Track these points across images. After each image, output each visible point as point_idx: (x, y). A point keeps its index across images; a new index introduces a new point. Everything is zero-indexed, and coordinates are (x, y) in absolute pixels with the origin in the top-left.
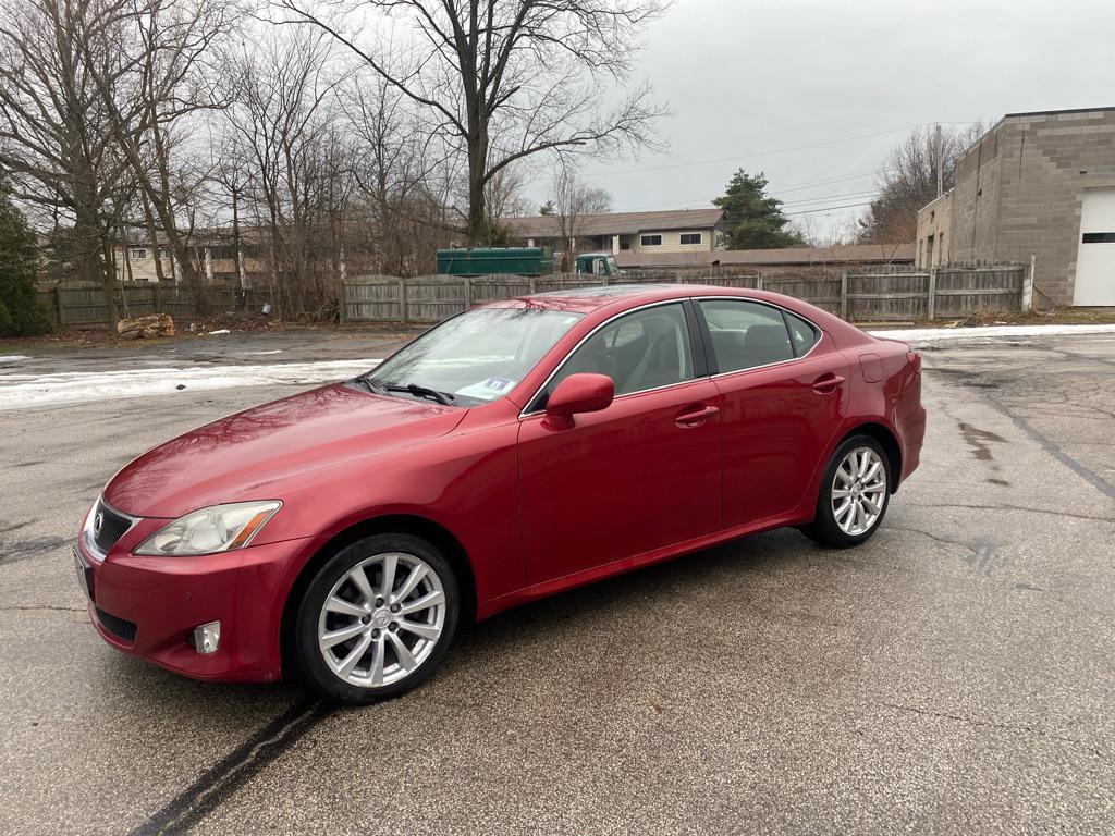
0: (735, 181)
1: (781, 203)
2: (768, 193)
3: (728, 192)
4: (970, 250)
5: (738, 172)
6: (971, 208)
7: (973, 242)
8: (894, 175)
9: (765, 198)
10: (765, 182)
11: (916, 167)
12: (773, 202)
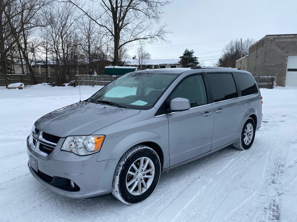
1: (198, 58)
3: (183, 55)
4: (254, 72)
5: (186, 50)
6: (254, 61)
7: (255, 70)
8: (226, 52)
9: (194, 56)
10: (194, 52)
11: (232, 50)
12: (196, 58)
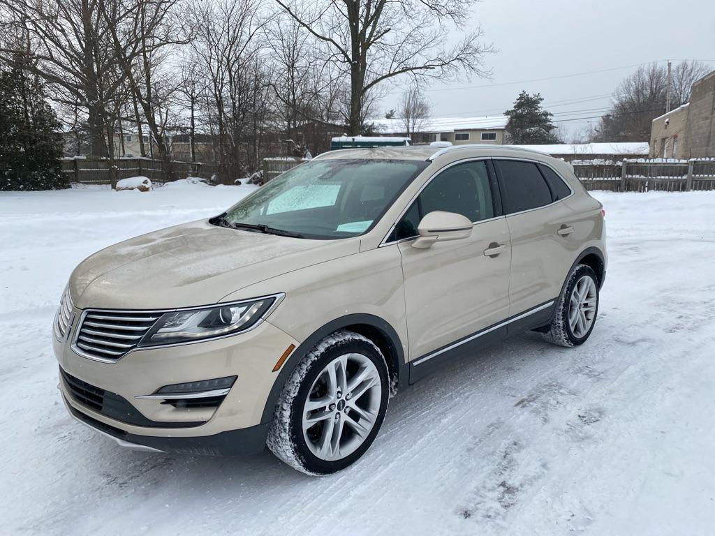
0: (520, 98)
1: (551, 115)
2: (543, 107)
3: (515, 107)
4: (705, 148)
5: (522, 93)
6: (707, 118)
7: (708, 142)
8: (624, 96)
9: (542, 110)
10: (541, 99)
12: (546, 114)
